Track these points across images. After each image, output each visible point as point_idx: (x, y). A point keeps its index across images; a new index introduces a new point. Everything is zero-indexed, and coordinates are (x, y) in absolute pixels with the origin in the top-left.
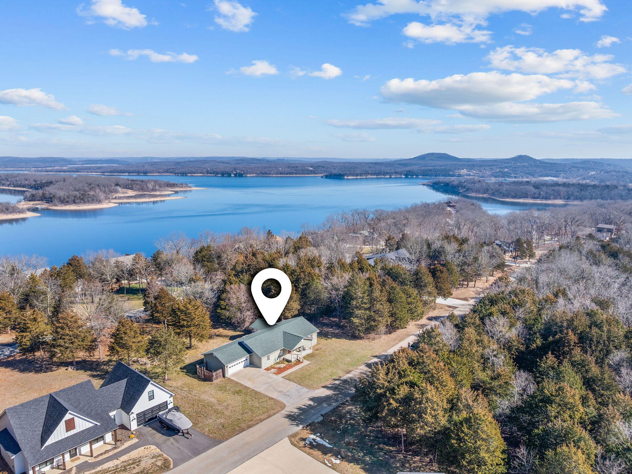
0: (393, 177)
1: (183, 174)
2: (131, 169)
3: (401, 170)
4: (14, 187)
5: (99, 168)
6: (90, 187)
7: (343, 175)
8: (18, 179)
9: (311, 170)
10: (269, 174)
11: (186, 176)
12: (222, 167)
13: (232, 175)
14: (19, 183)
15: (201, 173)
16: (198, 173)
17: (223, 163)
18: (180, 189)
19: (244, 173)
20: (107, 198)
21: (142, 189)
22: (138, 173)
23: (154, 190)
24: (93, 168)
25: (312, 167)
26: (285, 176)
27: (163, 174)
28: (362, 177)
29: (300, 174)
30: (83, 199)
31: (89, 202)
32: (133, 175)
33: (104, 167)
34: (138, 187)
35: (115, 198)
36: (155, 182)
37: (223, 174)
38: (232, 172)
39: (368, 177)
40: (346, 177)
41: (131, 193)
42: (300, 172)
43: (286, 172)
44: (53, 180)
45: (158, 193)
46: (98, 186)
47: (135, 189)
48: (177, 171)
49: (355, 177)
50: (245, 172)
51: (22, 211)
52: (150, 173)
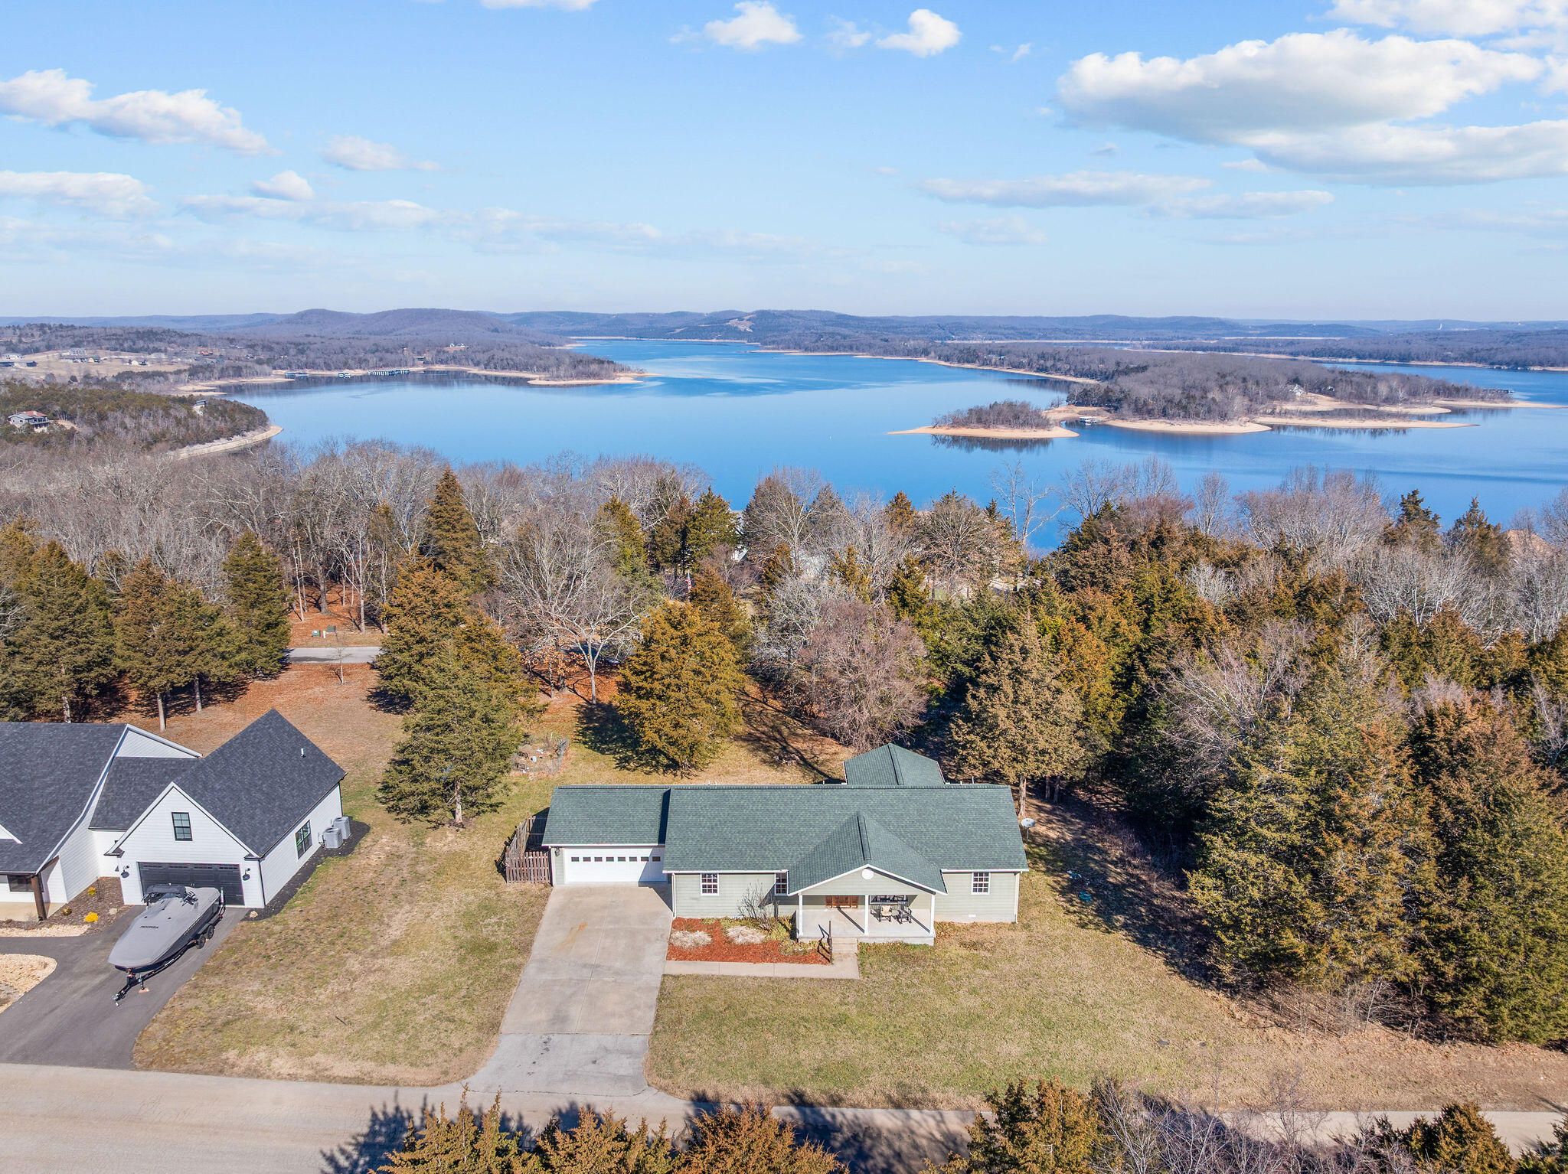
1: (1517, 364)
2: (1369, 348)
4: (1076, 376)
5: (1292, 343)
6: (1222, 381)
8: (1086, 358)
11: (1526, 370)
14: (1087, 367)
18: (1474, 404)
20: (1250, 411)
21: (1360, 397)
22: (1388, 356)
23: (1390, 400)
24: (1275, 343)
27: (1455, 364)
30: (1185, 408)
31: (1197, 415)
32: (1369, 364)
33: (1304, 342)
34: (1349, 389)
35: (1272, 413)
36: (1405, 380)
41: (1324, 403)
45: (1396, 409)
46: (1244, 380)
47: (1338, 394)
48: (1499, 357)
51: (1044, 424)
52: (1418, 359)
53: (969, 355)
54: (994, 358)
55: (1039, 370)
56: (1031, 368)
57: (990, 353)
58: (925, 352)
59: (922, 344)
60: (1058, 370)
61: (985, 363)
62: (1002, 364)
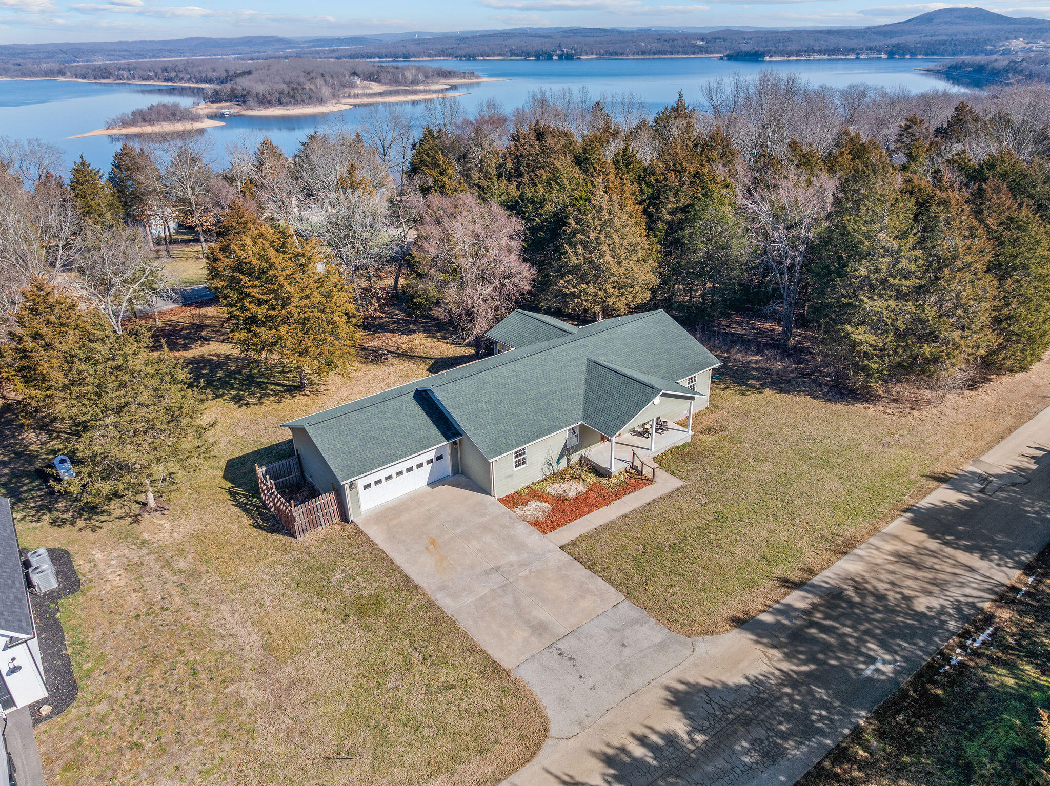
0: (862, 57)
1: (470, 57)
2: (384, 51)
3: (881, 43)
4: (197, 82)
6: (309, 77)
7: (763, 54)
8: (201, 68)
9: (701, 47)
10: (622, 54)
11: (475, 60)
12: (537, 45)
13: (555, 58)
14: (204, 75)
15: (500, 55)
16: (494, 55)
17: (540, 37)
18: (459, 81)
19: (576, 54)
20: (335, 96)
21: (396, 82)
22: (396, 56)
23: (415, 82)
24: (322, 52)
25: (702, 40)
26: (651, 57)
27: (436, 58)
28: (799, 58)
29: (678, 53)
30: (293, 97)
31: (303, 101)
32: (386, 61)
34: (388, 77)
35: (349, 96)
36: (419, 69)
37: (538, 57)
38: (554, 51)
39: (811, 58)
40: (767, 58)
41: (376, 88)
42: (680, 49)
43: (653, 50)
44: (253, 69)
45: (421, 87)
46: (323, 75)
47: (383, 81)
48: (459, 52)
49: (786, 59)
50: (579, 51)
51: (197, 118)
52: (415, 57)
53: (103, 73)
54: (125, 74)
55: (167, 80)
56: (159, 79)
57: (119, 69)
58: (61, 73)
59: (55, 66)
60: (181, 79)
61: (118, 77)
62: (134, 78)
